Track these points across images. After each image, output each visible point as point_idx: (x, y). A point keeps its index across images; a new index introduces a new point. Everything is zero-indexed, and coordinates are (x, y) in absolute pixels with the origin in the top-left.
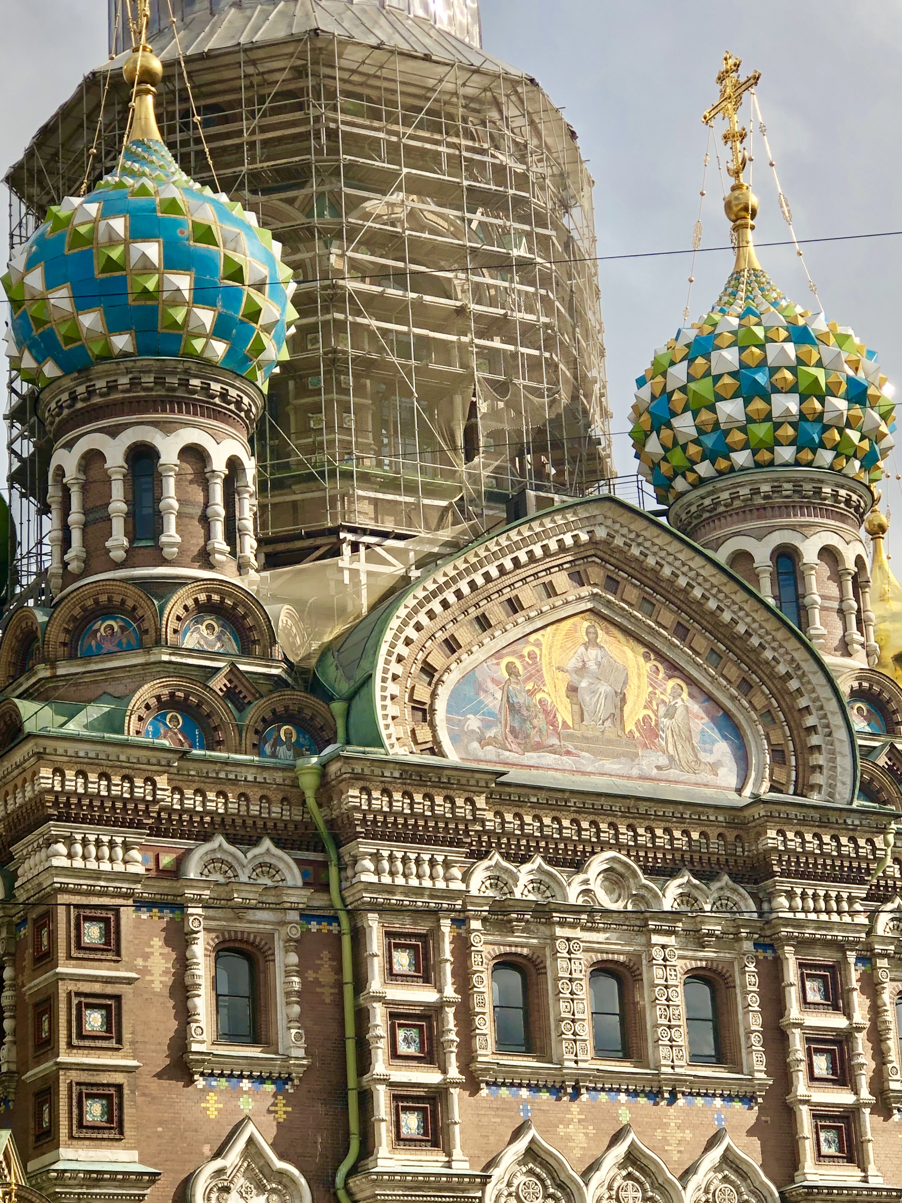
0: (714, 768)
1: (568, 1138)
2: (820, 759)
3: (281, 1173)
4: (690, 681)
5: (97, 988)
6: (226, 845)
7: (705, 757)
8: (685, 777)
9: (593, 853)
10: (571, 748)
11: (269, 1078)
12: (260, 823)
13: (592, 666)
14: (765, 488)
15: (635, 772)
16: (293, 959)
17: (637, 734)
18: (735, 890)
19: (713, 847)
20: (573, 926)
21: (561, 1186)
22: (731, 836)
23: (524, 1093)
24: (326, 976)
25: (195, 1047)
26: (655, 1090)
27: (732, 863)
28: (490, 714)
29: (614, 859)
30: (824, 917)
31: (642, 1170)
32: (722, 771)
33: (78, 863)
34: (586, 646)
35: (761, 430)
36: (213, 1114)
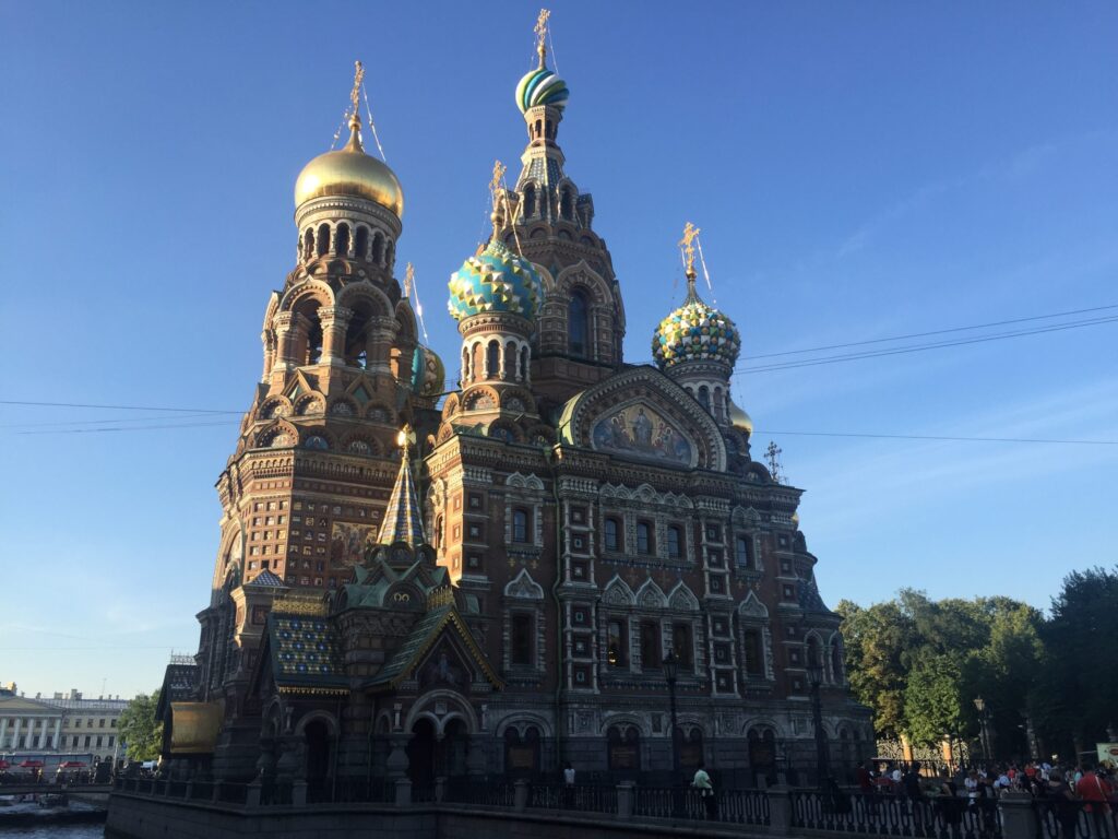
0: (680, 457)
1: (631, 579)
2: (716, 456)
3: (534, 586)
4: (674, 428)
5: (475, 521)
6: (519, 475)
7: (677, 454)
9: (640, 484)
11: (531, 554)
12: (531, 468)
13: (641, 421)
14: (698, 367)
15: (654, 457)
16: (540, 514)
18: (686, 499)
19: (680, 484)
20: (632, 507)
21: (627, 595)
22: (686, 480)
23: (616, 563)
24: (551, 520)
25: (506, 542)
26: (658, 564)
27: (685, 489)
28: (608, 435)
29: (647, 486)
30: (715, 509)
31: (655, 591)
32: (681, 459)
33: (470, 478)
34: (640, 415)
35: (696, 347)
36: (512, 565)
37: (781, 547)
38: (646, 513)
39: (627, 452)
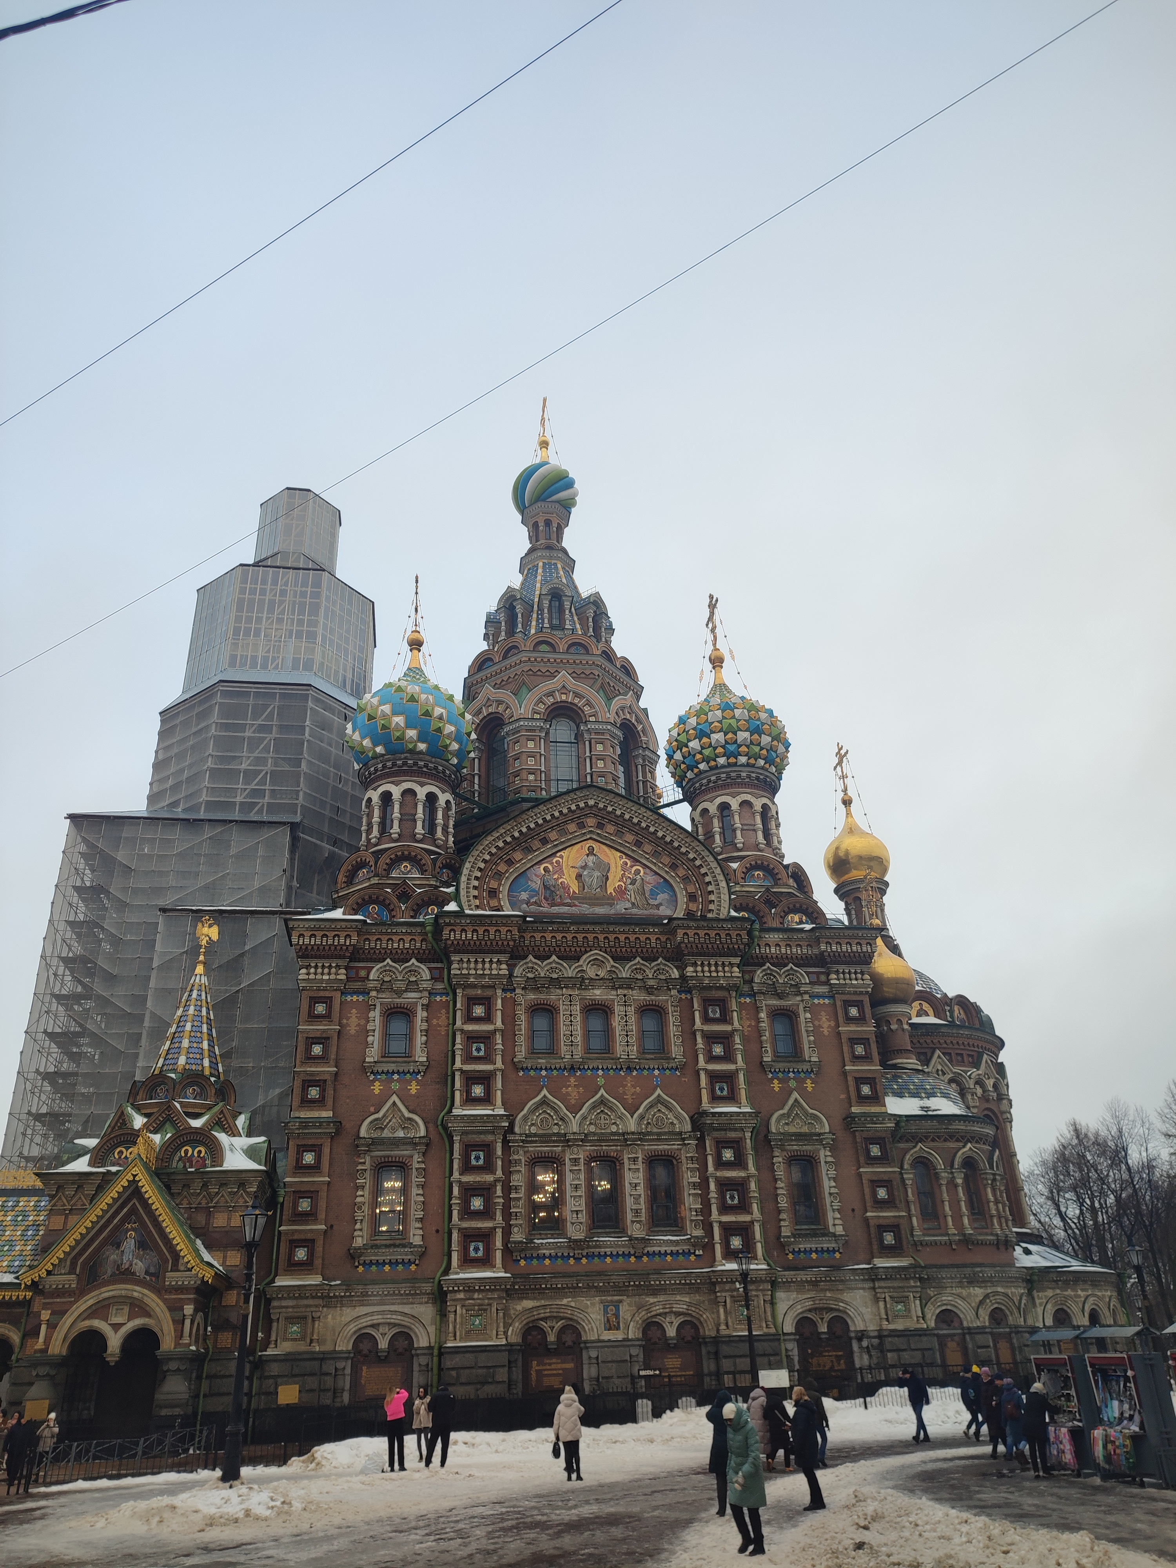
0: (658, 907)
1: (568, 1094)
2: (712, 897)
3: (410, 1119)
4: (645, 866)
5: (318, 1035)
6: (391, 963)
7: (651, 902)
8: (641, 912)
9: (586, 952)
10: (577, 903)
11: (409, 1072)
12: (411, 952)
13: (590, 864)
15: (613, 912)
16: (424, 1014)
17: (614, 894)
18: (666, 965)
19: (653, 945)
20: (572, 988)
21: (562, 1119)
22: (663, 938)
23: (544, 1073)
24: (443, 1021)
25: (367, 1060)
26: (619, 1067)
27: (665, 951)
28: (534, 890)
29: (597, 954)
30: (714, 974)
31: (611, 1109)
32: (661, 908)
33: (312, 976)
34: (588, 855)
36: (377, 1092)
37: (849, 1020)
38: (598, 994)
39: (565, 909)
